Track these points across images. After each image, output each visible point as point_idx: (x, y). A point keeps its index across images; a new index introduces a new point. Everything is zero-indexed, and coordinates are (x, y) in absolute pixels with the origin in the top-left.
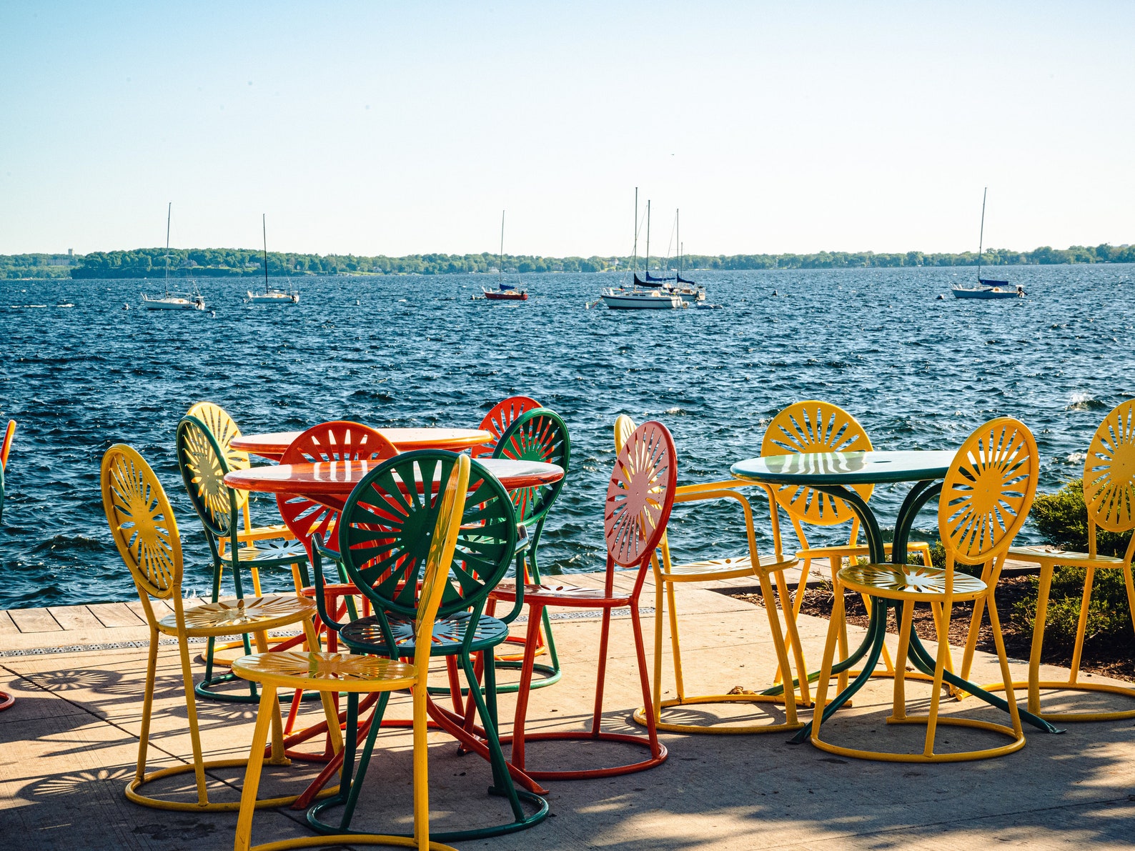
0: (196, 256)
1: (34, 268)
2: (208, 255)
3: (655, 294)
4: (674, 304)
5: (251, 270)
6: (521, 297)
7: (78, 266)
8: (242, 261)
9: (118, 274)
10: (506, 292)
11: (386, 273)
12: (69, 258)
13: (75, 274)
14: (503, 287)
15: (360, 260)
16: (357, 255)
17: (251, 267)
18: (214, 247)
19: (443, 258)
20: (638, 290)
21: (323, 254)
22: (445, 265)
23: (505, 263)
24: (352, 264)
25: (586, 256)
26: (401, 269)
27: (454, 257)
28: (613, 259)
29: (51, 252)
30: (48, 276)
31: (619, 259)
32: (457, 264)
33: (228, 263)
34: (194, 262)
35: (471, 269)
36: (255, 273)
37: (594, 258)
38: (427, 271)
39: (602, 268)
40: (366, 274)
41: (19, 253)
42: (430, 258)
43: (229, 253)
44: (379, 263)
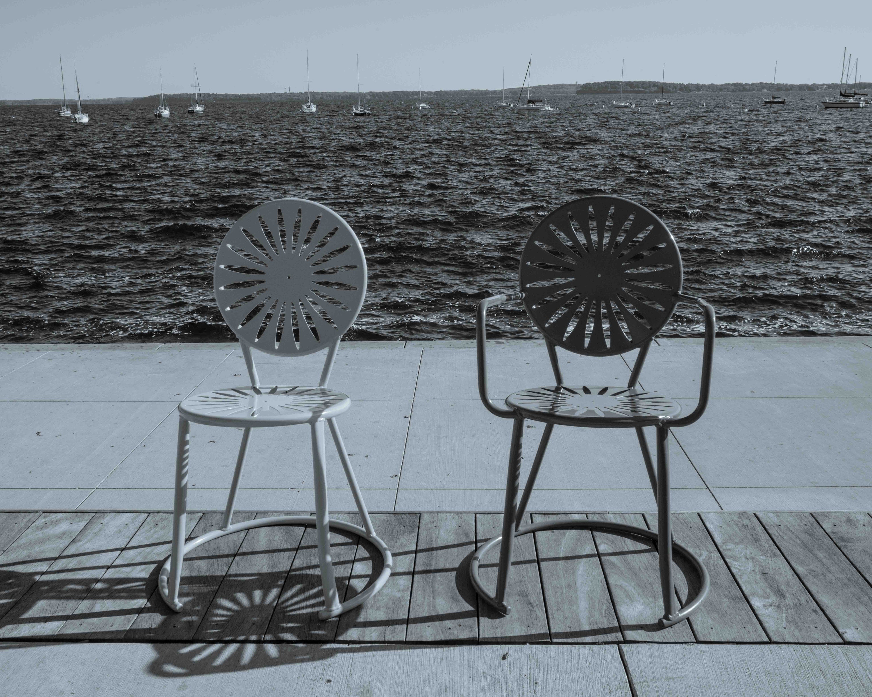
0: (630, 84)
1: (561, 90)
2: (635, 84)
3: (851, 100)
4: (861, 105)
5: (653, 90)
6: (783, 102)
7: (580, 89)
8: (650, 86)
9: (597, 92)
10: (776, 100)
11: (714, 92)
12: (576, 86)
13: (578, 92)
14: (774, 98)
15: (703, 86)
16: (701, 84)
17: (653, 89)
18: (638, 80)
19: (741, 84)
20: (843, 99)
21: (685, 83)
22: (742, 88)
23: (771, 87)
24: (699, 87)
25: (810, 83)
26: (721, 90)
27: (746, 84)
28: (823, 85)
29: (569, 83)
30: (567, 93)
31: (827, 85)
32: (748, 87)
33: (643, 87)
34: (629, 87)
35: (754, 90)
36: (655, 92)
37: (814, 84)
38: (733, 91)
39: (818, 89)
40: (704, 92)
41: (556, 83)
42: (735, 85)
43: (644, 83)
44: (712, 87)
